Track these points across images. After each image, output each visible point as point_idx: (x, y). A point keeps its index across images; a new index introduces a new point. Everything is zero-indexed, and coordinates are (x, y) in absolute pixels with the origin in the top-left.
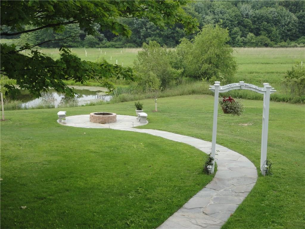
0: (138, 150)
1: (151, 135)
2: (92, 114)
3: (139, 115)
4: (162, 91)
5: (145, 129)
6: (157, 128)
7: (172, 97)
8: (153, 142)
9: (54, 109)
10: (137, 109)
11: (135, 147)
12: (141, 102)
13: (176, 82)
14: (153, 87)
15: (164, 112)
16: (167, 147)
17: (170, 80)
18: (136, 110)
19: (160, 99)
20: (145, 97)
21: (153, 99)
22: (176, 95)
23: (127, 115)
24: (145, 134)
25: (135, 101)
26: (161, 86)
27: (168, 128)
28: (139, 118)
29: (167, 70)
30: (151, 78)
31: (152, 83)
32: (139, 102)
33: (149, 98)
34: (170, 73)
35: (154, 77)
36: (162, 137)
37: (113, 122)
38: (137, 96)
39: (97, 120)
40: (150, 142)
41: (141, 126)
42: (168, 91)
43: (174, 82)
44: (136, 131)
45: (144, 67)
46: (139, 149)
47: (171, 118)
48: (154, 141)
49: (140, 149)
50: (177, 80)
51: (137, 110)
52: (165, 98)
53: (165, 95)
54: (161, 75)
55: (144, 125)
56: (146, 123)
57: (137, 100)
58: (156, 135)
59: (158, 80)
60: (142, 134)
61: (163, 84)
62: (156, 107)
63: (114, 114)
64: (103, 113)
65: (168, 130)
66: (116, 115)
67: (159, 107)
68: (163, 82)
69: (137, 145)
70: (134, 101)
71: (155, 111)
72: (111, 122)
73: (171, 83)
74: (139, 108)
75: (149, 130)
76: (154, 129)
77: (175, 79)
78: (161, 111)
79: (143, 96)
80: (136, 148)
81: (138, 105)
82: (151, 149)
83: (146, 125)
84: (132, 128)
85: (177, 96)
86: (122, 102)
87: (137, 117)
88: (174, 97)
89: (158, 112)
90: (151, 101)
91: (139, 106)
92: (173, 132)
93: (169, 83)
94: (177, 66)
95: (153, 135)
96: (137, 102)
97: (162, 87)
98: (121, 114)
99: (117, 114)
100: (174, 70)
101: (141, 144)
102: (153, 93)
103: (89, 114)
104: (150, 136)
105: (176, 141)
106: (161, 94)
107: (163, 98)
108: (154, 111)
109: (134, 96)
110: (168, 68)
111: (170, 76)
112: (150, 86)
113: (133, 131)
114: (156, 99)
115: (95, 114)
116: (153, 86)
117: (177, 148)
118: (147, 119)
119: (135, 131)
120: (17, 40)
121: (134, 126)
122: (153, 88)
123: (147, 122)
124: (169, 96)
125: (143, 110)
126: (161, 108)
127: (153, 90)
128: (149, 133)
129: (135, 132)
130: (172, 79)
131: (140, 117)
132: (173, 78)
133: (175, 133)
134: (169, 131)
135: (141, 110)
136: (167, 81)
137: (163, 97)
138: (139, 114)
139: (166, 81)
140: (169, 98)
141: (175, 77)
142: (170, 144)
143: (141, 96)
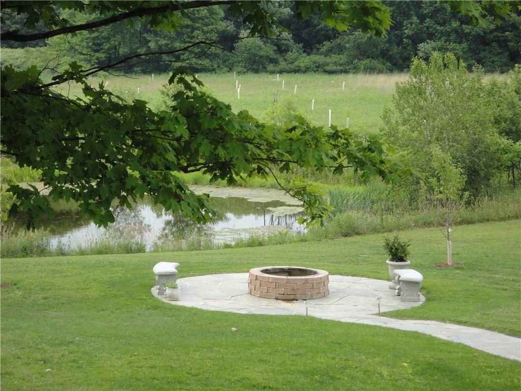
0: (393, 385)
1: (435, 338)
2: (256, 271)
3: (396, 278)
4: (468, 203)
5: (416, 319)
6: (452, 319)
7: (498, 223)
8: (442, 360)
9: (143, 254)
10: (391, 257)
11: (385, 373)
12: (403, 237)
13: (511, 178)
14: (441, 193)
15: (474, 270)
16: (484, 377)
17: (494, 171)
18: (388, 262)
19: (460, 227)
20: (416, 222)
21: (441, 228)
22: (509, 218)
23: (362, 276)
24: (416, 335)
25: (385, 235)
26: (464, 190)
27: (485, 317)
28: (398, 287)
29: (483, 142)
30: (435, 164)
31: (439, 180)
32: (396, 238)
33: (427, 224)
34: (493, 149)
35: (445, 162)
36: (467, 344)
37: (319, 296)
38: (390, 219)
39: (270, 289)
40: (432, 360)
41: (404, 311)
42: (486, 206)
43: (505, 177)
44: (389, 325)
45: (413, 132)
46: (397, 381)
47: (495, 289)
48: (444, 358)
49: (400, 382)
50: (513, 173)
51: (392, 260)
52: (477, 226)
53: (475, 216)
54: (465, 155)
55: (413, 308)
56: (419, 300)
57: (391, 231)
58: (449, 339)
59: (455, 170)
60: (406, 334)
61: (470, 184)
62: (449, 252)
63: (322, 273)
64: (289, 269)
65: (486, 325)
66: (328, 275)
67: (458, 254)
68: (469, 176)
69: (393, 367)
70: (380, 235)
71: (447, 265)
72: (312, 298)
73: (494, 181)
74: (398, 254)
75: (428, 322)
76: (443, 320)
77: (508, 167)
78: (465, 264)
79: (408, 217)
80: (388, 378)
81: (393, 245)
82: (435, 380)
83: (419, 308)
84: (376, 314)
85: (514, 221)
86: (346, 235)
87: (391, 283)
88: (502, 223)
89: (457, 268)
90: (435, 233)
91: (397, 249)
92: (502, 331)
93: (488, 180)
94: (514, 128)
95: (439, 339)
96: (391, 236)
97: (467, 194)
98: (341, 274)
99: (331, 273)
100: (504, 142)
101: (402, 366)
102: (440, 210)
103: (248, 272)
104: (431, 342)
105: (512, 357)
106: (464, 212)
107: (470, 227)
108: (441, 266)
109: (382, 219)
110: (488, 135)
111: (492, 159)
112: (431, 189)
113: (378, 325)
114: (450, 230)
115: (266, 271)
116: (441, 189)
117: (516, 381)
118: (423, 288)
119: (384, 325)
120: (37, 51)
121: (383, 310)
122: (440, 196)
123: (423, 298)
124: (488, 220)
125: (408, 262)
126: (465, 256)
127: (441, 200)
128: (428, 333)
129: (386, 328)
130: (498, 168)
131: (399, 281)
132: (501, 165)
133: (509, 335)
134: (490, 329)
135: (405, 261)
136: (482, 173)
137: (469, 222)
138: (396, 275)
139: (478, 175)
140: (488, 226)
141: (509, 163)
142: (492, 367)
143: (403, 220)
